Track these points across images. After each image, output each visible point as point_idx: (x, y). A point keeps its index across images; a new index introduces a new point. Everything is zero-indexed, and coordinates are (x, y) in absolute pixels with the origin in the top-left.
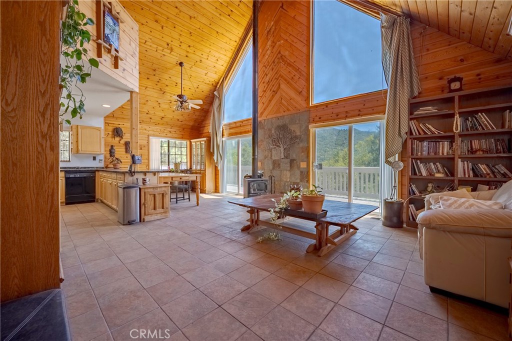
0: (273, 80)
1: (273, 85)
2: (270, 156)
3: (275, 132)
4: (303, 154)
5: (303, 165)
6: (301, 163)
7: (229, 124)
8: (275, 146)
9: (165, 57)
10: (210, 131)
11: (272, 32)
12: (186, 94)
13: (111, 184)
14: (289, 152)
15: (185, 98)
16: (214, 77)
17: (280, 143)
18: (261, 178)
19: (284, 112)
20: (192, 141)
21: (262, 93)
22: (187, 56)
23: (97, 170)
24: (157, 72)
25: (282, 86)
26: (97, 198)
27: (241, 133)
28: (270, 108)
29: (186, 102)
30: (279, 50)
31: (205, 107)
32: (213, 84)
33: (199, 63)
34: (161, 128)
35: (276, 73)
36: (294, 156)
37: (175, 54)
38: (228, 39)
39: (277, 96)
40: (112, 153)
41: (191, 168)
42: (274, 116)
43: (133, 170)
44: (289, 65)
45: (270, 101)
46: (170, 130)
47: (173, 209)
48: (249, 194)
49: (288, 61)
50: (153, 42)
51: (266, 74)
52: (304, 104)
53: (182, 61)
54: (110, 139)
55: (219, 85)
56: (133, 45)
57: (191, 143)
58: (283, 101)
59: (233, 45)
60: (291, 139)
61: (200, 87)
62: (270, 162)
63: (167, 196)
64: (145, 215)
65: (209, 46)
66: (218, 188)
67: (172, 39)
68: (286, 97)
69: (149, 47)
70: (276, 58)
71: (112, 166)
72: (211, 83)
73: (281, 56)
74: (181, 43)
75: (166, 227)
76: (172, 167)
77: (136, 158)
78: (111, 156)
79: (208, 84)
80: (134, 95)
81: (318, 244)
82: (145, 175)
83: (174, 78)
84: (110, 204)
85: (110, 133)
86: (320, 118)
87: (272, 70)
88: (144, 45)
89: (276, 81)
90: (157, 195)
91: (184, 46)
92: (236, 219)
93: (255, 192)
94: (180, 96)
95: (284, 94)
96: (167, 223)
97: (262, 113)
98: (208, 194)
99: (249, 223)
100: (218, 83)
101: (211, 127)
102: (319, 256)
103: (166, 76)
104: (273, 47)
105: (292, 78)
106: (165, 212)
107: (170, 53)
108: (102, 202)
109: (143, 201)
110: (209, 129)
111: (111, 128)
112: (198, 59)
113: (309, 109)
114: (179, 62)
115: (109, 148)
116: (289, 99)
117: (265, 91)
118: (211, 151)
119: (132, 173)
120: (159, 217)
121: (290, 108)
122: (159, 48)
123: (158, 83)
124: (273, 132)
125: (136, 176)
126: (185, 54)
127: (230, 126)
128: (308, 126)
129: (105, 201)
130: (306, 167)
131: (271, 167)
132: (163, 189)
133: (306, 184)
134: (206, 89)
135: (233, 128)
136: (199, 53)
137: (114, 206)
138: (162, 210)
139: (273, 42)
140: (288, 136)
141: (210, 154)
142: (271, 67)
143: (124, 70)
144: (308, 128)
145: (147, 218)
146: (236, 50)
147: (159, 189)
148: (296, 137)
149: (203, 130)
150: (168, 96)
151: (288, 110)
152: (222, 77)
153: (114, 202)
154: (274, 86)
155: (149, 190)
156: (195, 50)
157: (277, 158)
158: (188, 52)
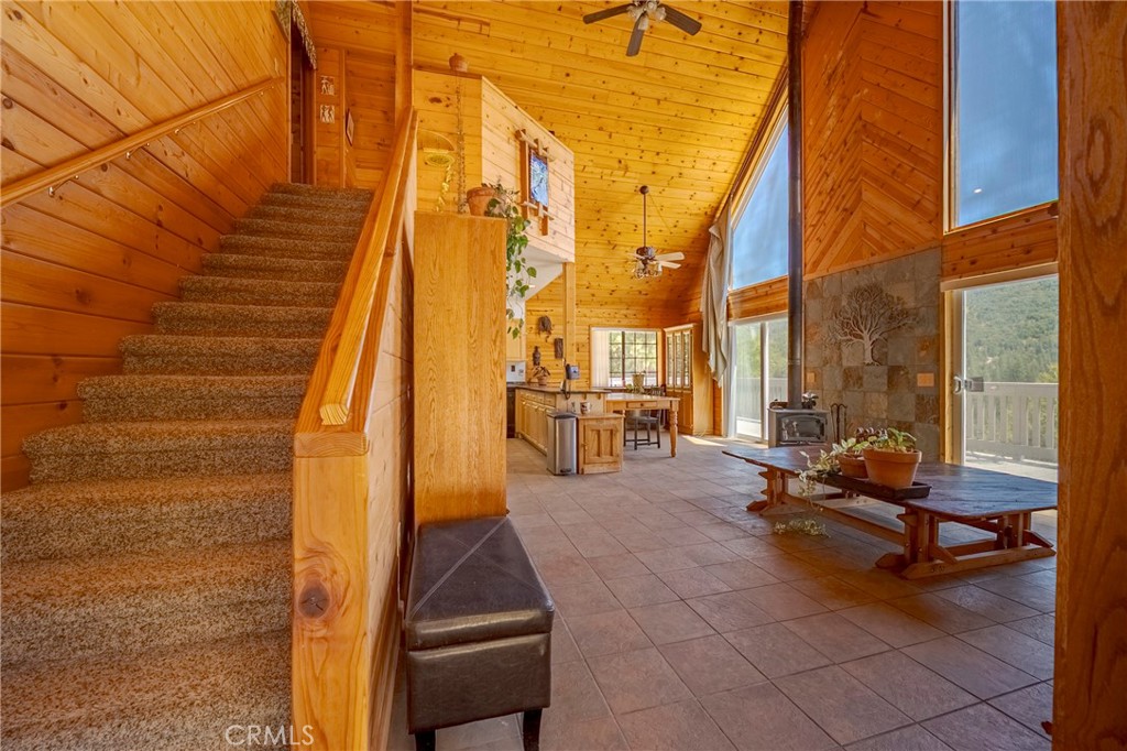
0: (843, 184)
1: (844, 197)
2: (835, 358)
3: (849, 304)
4: (923, 353)
5: (925, 380)
6: (919, 375)
7: (743, 292)
8: (849, 337)
9: (616, 184)
10: (702, 308)
11: (839, 75)
12: (653, 243)
13: (536, 410)
14: (885, 350)
15: (652, 252)
16: (706, 198)
17: (863, 328)
18: (809, 408)
19: (873, 255)
20: (666, 330)
21: (816, 219)
22: (654, 173)
23: (518, 388)
24: (603, 213)
25: (868, 196)
26: (517, 430)
27: (768, 310)
28: (835, 250)
29: (652, 259)
30: (856, 114)
31: (692, 261)
32: (706, 213)
33: (676, 179)
34: (609, 311)
35: (852, 166)
36: (900, 360)
37: (633, 175)
38: (737, 117)
39: (855, 220)
40: (536, 358)
41: (664, 385)
42: (846, 266)
43: (567, 390)
44: (885, 142)
45: (836, 233)
46: (625, 312)
47: (627, 459)
48: (778, 442)
49: (883, 134)
50: (597, 166)
51: (825, 172)
52: (926, 231)
53: (645, 184)
54: (533, 336)
55: (719, 212)
56: (567, 188)
57: (664, 334)
58: (869, 230)
59: (748, 124)
60: (891, 318)
61: (679, 225)
62: (838, 373)
63: (618, 434)
64: (584, 463)
65: (695, 142)
66: (720, 426)
67: (628, 151)
68: (877, 218)
69: (590, 176)
70: (850, 132)
71: (536, 381)
72: (702, 212)
73: (864, 126)
74: (643, 151)
75: (616, 485)
76: (629, 381)
77: (572, 369)
78: (535, 364)
79: (696, 215)
80: (568, 268)
81: (908, 555)
82: (585, 398)
83: (631, 218)
84: (535, 442)
85: (534, 327)
86: (973, 263)
87: (842, 161)
88: (582, 174)
89: (850, 188)
90: (602, 432)
91: (648, 157)
92: (743, 489)
93: (792, 439)
94: (642, 251)
95: (872, 214)
96: (619, 480)
97: (816, 264)
98: (697, 436)
99: (765, 498)
100: (717, 209)
101: (703, 300)
102: (905, 578)
103: (618, 218)
104: (844, 109)
105: (894, 172)
106: (615, 462)
107: (624, 176)
108: (524, 438)
109: (581, 441)
110: (700, 305)
111: (534, 319)
112: (675, 171)
113: (941, 244)
114: (640, 186)
115: (533, 350)
116: (885, 223)
117: (823, 212)
118: (704, 349)
119: (566, 394)
120: (604, 468)
121: (886, 244)
122: (606, 171)
123: (604, 233)
124: (844, 303)
125: (573, 398)
126: (651, 169)
127: (743, 296)
128: (938, 285)
129: (528, 437)
130: (932, 384)
131: (840, 386)
132: (612, 422)
133: (934, 427)
134: (691, 224)
135: (750, 299)
136: (676, 161)
137: (542, 446)
138: (610, 459)
139: (843, 97)
140: (882, 311)
141: (701, 356)
142: (838, 155)
143: (555, 233)
144: (939, 290)
145: (588, 469)
146: (755, 132)
147: (605, 422)
148: (905, 313)
149: (688, 307)
150: (621, 253)
151: (883, 249)
152: (725, 194)
153: (542, 440)
154: (847, 197)
155: (591, 423)
156: (669, 157)
157: (853, 364)
158: (655, 164)
